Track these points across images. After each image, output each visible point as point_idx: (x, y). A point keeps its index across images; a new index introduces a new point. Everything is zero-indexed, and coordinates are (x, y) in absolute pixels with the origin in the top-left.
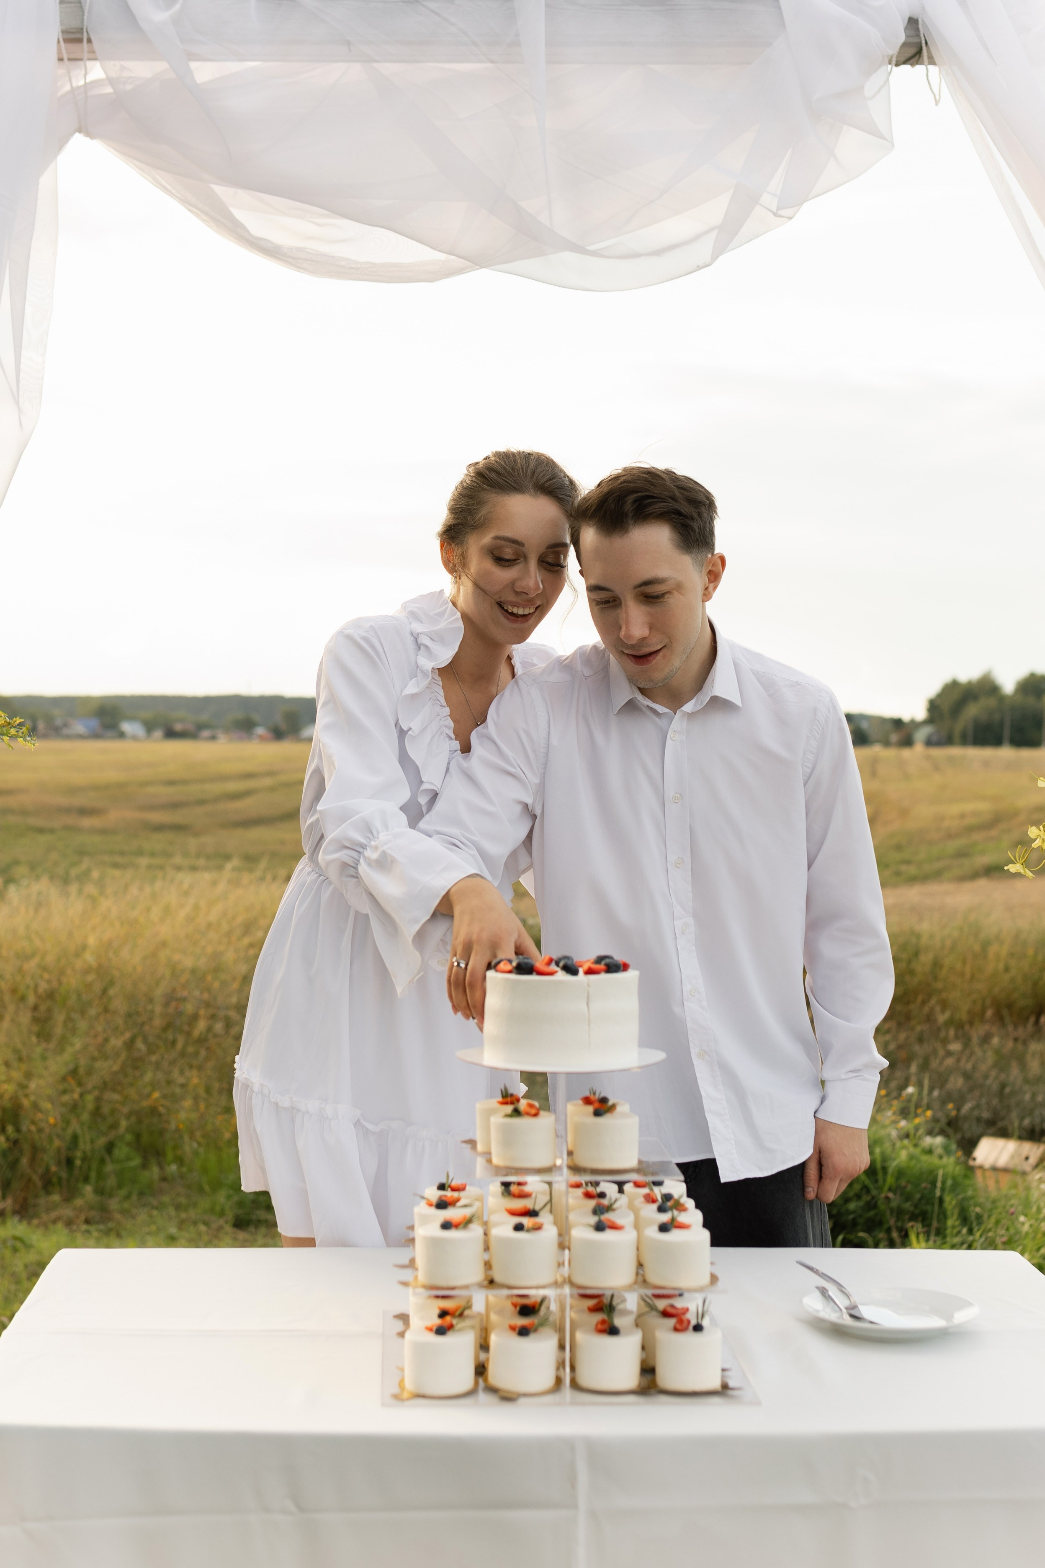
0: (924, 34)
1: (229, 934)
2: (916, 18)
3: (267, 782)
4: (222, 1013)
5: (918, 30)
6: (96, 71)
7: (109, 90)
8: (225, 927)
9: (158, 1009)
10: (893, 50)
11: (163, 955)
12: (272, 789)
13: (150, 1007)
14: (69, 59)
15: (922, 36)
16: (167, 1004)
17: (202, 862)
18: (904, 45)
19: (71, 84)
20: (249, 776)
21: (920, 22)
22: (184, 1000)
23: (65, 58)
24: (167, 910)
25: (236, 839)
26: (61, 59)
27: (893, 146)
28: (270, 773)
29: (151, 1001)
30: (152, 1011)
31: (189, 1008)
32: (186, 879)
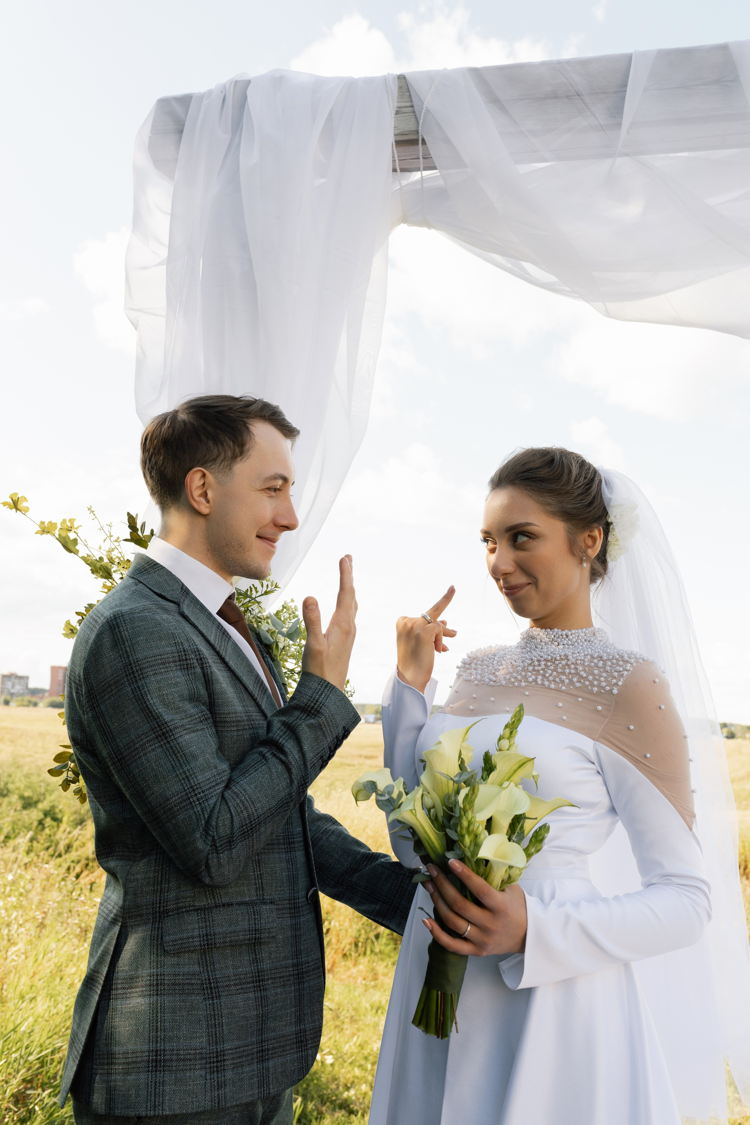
23: (398, 169)
26: (394, 170)
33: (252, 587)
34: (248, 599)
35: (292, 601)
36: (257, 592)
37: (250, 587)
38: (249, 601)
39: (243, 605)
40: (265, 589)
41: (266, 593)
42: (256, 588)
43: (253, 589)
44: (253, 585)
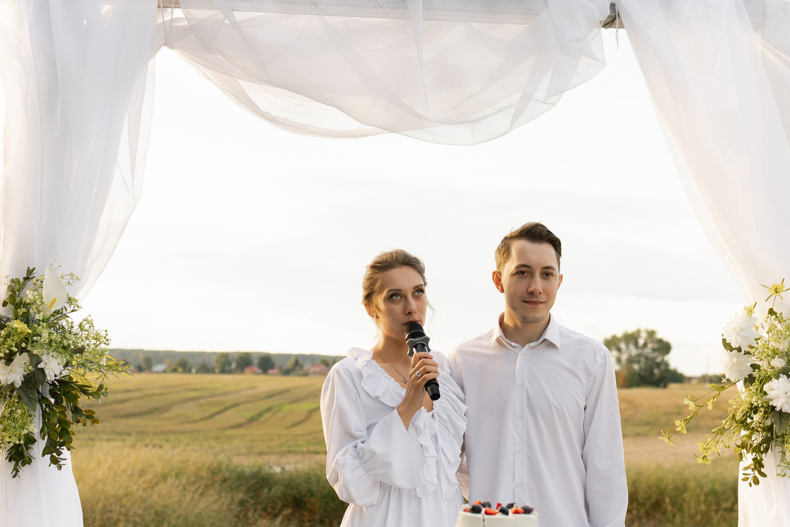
0: (618, 12)
1: (132, 475)
2: (614, 3)
3: (137, 394)
4: (132, 519)
5: (615, 9)
6: (178, 13)
7: (186, 23)
8: (129, 471)
9: (98, 517)
10: (604, 19)
11: (100, 486)
12: (140, 398)
13: (93, 516)
14: (163, 7)
15: (617, 12)
16: (102, 514)
17: (113, 436)
18: (609, 17)
19: (163, 20)
20: (128, 391)
21: (616, 6)
22: (111, 511)
23: (161, 6)
24: (99, 462)
25: (123, 424)
26: (159, 7)
27: (605, 64)
28: (139, 390)
29: (93, 512)
30: (95, 518)
31: (115, 516)
32: (105, 445)
33: (63, 307)
34: (60, 315)
35: (90, 316)
36: (66, 310)
37: (62, 308)
38: (61, 317)
39: (56, 318)
40: (72, 308)
41: (73, 311)
42: (66, 308)
43: (64, 309)
44: (64, 306)
